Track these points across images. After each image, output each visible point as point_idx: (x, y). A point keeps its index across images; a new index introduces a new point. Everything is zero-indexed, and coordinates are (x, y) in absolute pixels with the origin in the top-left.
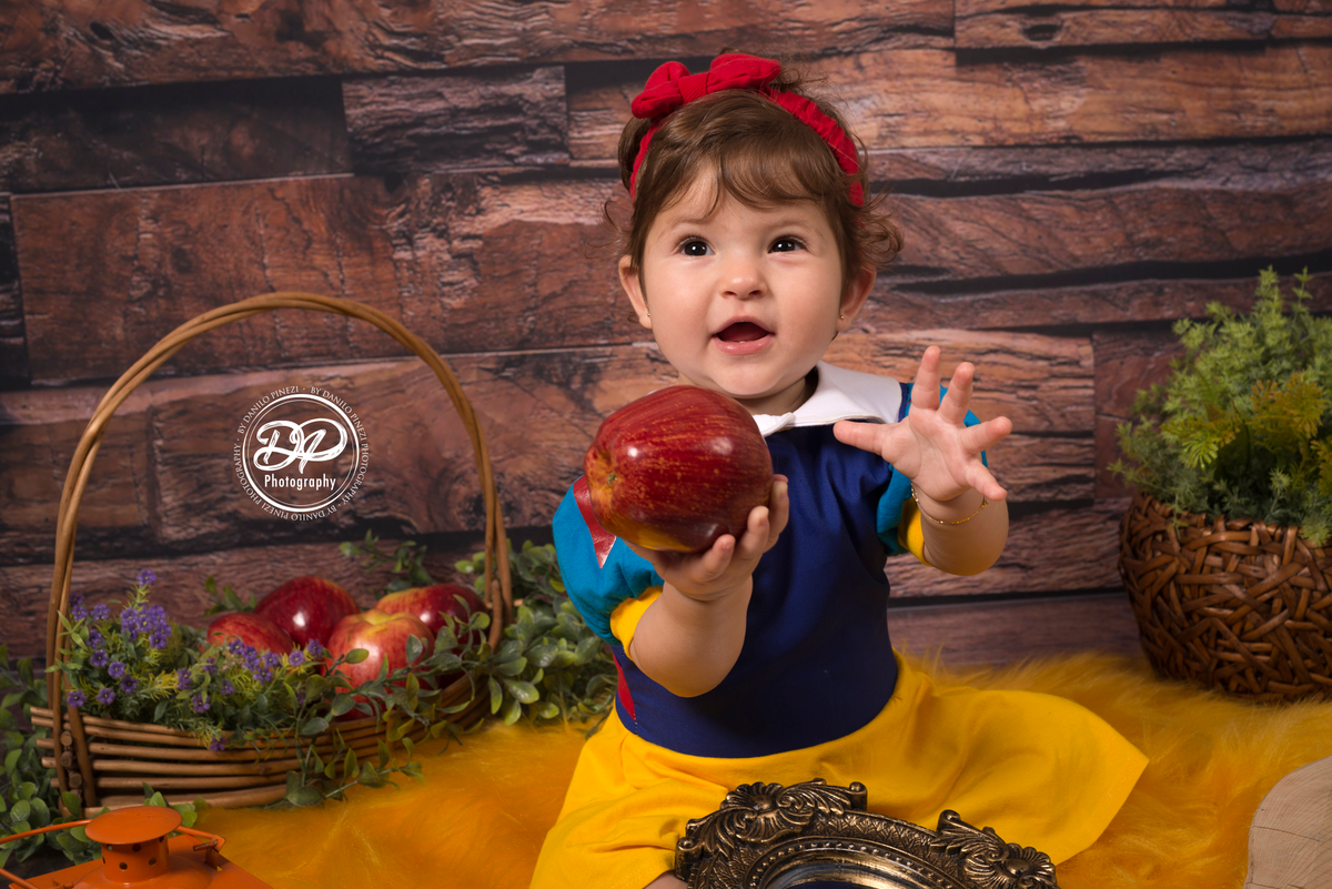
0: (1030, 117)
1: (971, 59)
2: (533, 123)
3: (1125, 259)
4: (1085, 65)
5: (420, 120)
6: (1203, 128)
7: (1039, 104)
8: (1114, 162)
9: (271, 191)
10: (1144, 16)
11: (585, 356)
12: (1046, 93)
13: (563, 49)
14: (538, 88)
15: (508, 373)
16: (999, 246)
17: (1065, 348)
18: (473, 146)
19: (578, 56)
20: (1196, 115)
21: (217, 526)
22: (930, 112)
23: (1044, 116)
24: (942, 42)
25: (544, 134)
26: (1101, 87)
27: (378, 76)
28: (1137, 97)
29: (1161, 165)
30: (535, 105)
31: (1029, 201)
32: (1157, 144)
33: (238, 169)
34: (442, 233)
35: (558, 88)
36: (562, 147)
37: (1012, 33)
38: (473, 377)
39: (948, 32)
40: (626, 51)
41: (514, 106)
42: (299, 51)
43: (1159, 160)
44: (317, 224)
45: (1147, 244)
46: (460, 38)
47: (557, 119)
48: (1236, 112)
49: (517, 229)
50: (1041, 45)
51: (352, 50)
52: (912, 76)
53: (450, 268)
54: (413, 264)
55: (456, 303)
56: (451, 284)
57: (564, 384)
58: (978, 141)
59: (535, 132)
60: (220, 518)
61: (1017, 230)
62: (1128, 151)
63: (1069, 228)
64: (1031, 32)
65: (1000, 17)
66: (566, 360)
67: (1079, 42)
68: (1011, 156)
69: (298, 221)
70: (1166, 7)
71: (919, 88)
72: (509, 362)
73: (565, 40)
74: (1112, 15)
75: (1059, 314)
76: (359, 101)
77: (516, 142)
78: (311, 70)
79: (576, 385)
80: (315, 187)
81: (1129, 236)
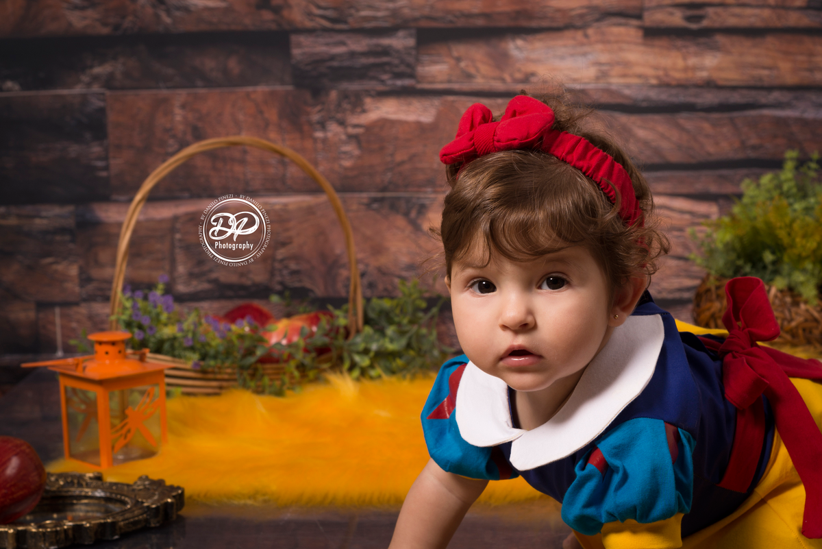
0: (686, 69)
1: (653, 34)
2: (396, 61)
3: (740, 155)
4: (720, 39)
5: (333, 58)
6: (790, 79)
7: (692, 61)
8: (736, 98)
9: (248, 95)
10: (757, 11)
11: (419, 198)
12: (696, 54)
13: (416, 20)
14: (401, 42)
15: (375, 206)
16: (665, 145)
17: (702, 208)
18: (361, 73)
19: (424, 24)
20: (787, 71)
21: (206, 286)
22: (627, 64)
23: (694, 69)
24: (635, 22)
25: (402, 68)
26: (728, 52)
27: (310, 31)
28: (750, 59)
29: (763, 101)
30: (398, 51)
31: (683, 119)
32: (762, 88)
33: (230, 82)
34: (342, 123)
35: (411, 42)
36: (412, 76)
37: (677, 19)
38: (355, 207)
39: (639, 17)
40: (451, 22)
41: (386, 51)
42: (267, 16)
43: (763, 98)
44: (272, 114)
45: (754, 148)
46: (358, 10)
47: (411, 60)
48: (811, 70)
49: (384, 123)
50: (694, 26)
51: (297, 16)
52: (617, 42)
53: (345, 143)
54: (325, 140)
55: (347, 163)
56: (345, 153)
57: (406, 214)
58: (654, 82)
59: (397, 66)
60: (210, 281)
61: (675, 135)
62: (745, 92)
63: (707, 136)
64: (689, 19)
65: (671, 10)
66: (408, 200)
67: (717, 25)
68: (674, 91)
69: (261, 112)
70: (769, 6)
71: (621, 50)
72: (375, 200)
73: (417, 14)
74: (737, 10)
75: (699, 187)
76: (299, 45)
77: (385, 72)
78: (273, 27)
79: (413, 214)
80: (272, 93)
81: (743, 143)
